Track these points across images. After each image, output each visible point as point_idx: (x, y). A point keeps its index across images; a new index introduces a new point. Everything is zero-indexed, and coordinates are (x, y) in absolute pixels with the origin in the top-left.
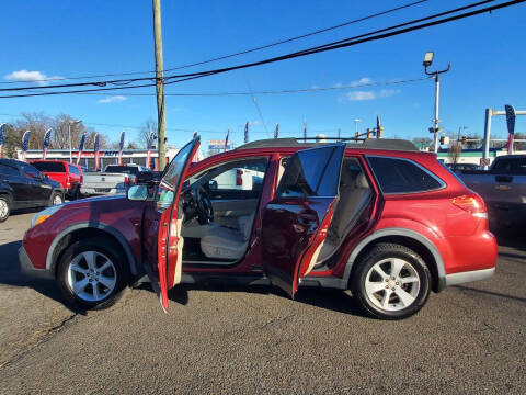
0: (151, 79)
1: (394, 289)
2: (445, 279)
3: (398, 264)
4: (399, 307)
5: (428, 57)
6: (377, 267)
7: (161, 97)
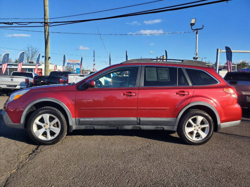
0: (41, 23)
1: (198, 130)
2: (220, 125)
3: (200, 118)
4: (200, 139)
5: (193, 21)
6: (190, 120)
7: (47, 33)
